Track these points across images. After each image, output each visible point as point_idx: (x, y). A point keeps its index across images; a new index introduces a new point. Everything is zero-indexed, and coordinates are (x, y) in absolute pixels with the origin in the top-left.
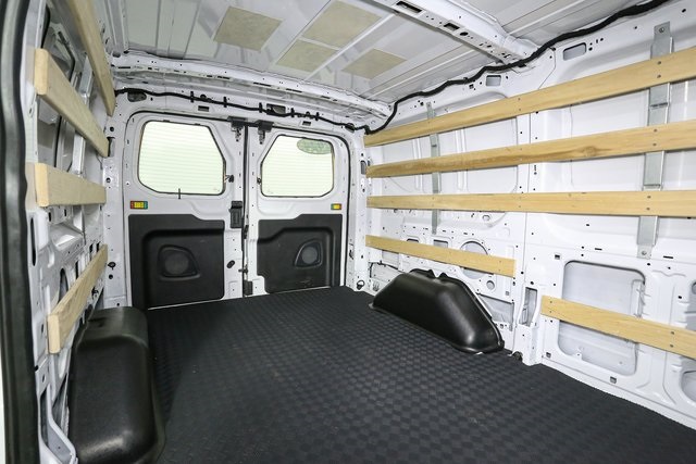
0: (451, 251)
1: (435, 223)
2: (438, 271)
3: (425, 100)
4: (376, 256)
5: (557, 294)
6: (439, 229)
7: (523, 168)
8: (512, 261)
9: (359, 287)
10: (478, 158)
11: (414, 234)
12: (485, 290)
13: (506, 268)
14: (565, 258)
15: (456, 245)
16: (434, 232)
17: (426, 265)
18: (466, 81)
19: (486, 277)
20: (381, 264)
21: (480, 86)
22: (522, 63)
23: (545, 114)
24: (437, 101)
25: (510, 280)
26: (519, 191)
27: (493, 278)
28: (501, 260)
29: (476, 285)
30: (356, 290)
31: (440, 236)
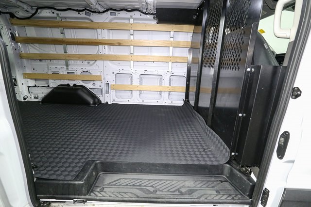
0: (77, 75)
1: (67, 65)
2: (72, 83)
3: (56, 12)
4: (32, 83)
5: (114, 83)
6: (70, 67)
7: (101, 46)
8: (101, 76)
9: (25, 99)
10: (84, 41)
11: (56, 71)
12: (92, 87)
13: (99, 78)
14: (115, 73)
15: (78, 73)
16: (67, 69)
17: (65, 82)
18: (77, 10)
19: (92, 82)
20: (35, 86)
21: (83, 15)
22: (99, 12)
23: (106, 31)
24: (62, 14)
25: (100, 82)
26: (100, 54)
27: (95, 82)
28: (97, 76)
29: (89, 86)
30: (23, 101)
31: (70, 70)
